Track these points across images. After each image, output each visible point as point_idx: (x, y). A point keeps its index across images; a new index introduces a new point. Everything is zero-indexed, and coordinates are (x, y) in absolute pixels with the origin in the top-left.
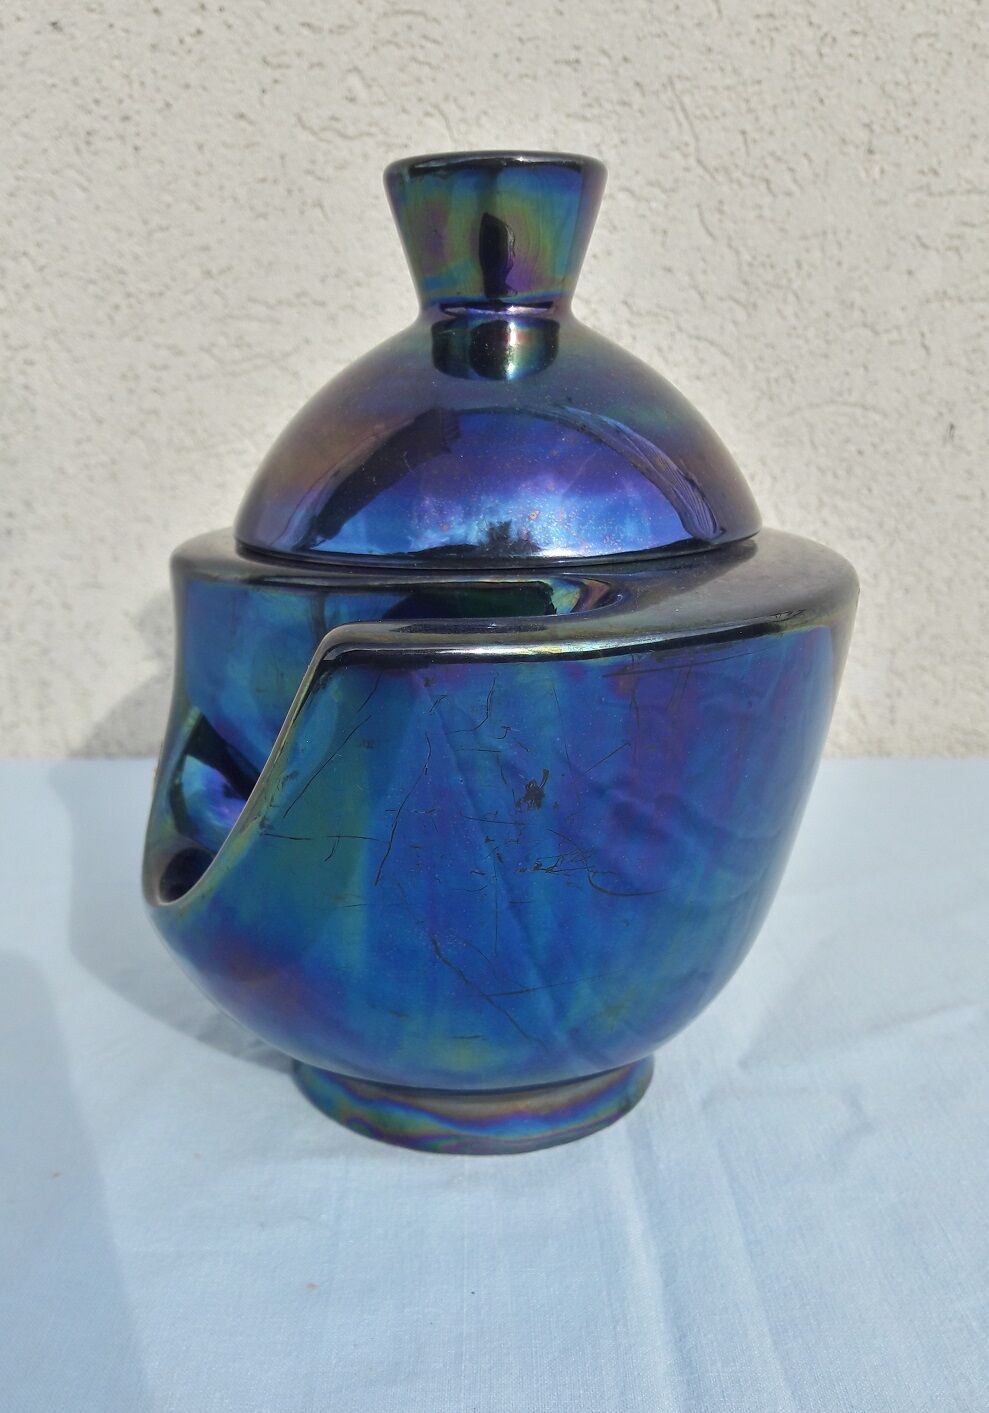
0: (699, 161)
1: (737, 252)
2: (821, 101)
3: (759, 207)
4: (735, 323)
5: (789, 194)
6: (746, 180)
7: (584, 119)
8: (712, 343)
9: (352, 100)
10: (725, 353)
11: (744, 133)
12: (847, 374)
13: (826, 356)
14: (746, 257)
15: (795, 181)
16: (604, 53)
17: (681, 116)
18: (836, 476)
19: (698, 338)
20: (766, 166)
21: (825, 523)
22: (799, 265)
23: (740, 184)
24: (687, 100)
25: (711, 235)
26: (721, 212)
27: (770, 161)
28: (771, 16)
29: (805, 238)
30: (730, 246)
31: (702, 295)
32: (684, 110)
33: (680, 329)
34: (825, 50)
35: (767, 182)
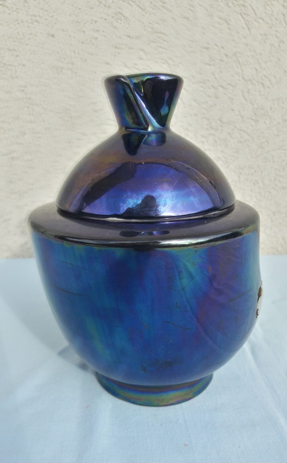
0: (243, 78)
1: (253, 104)
2: (279, 60)
3: (260, 91)
4: (252, 126)
5: (269, 88)
6: (256, 83)
7: (209, 65)
8: (245, 132)
9: (141, 59)
10: (249, 135)
11: (256, 69)
12: (284, 141)
13: (278, 136)
14: (256, 106)
15: (271, 84)
16: (217, 45)
17: (238, 65)
18: (280, 171)
19: (241, 130)
20: (262, 79)
21: (276, 185)
22: (271, 108)
23: (255, 85)
24: (240, 59)
25: (245, 99)
26: (249, 93)
27: (264, 78)
28: (266, 35)
29: (273, 100)
30: (251, 103)
31: (242, 117)
32: (239, 63)
33: (235, 127)
34: (281, 45)
35: (263, 84)
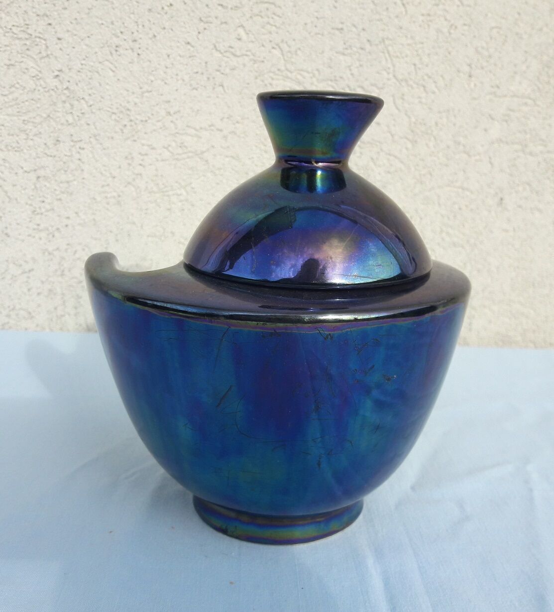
0: (394, 76)
1: (409, 117)
2: (449, 53)
3: (420, 98)
4: (407, 149)
5: (434, 93)
6: (415, 86)
7: (344, 54)
8: (396, 157)
9: (239, 39)
10: (402, 162)
11: (415, 65)
12: (456, 173)
13: (447, 165)
14: (413, 120)
15: (436, 87)
16: (354, 26)
17: (387, 55)
18: (449, 219)
19: (390, 155)
20: (424, 80)
21: (444, 239)
22: (436, 124)
23: (412, 87)
24: (390, 48)
25: (397, 108)
26: (403, 99)
27: (426, 77)
28: (429, 15)
29: (439, 112)
30: (406, 114)
31: (392, 136)
32: (388, 52)
33: (382, 150)
34: (452, 31)
35: (424, 87)
